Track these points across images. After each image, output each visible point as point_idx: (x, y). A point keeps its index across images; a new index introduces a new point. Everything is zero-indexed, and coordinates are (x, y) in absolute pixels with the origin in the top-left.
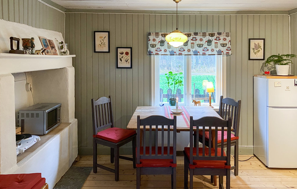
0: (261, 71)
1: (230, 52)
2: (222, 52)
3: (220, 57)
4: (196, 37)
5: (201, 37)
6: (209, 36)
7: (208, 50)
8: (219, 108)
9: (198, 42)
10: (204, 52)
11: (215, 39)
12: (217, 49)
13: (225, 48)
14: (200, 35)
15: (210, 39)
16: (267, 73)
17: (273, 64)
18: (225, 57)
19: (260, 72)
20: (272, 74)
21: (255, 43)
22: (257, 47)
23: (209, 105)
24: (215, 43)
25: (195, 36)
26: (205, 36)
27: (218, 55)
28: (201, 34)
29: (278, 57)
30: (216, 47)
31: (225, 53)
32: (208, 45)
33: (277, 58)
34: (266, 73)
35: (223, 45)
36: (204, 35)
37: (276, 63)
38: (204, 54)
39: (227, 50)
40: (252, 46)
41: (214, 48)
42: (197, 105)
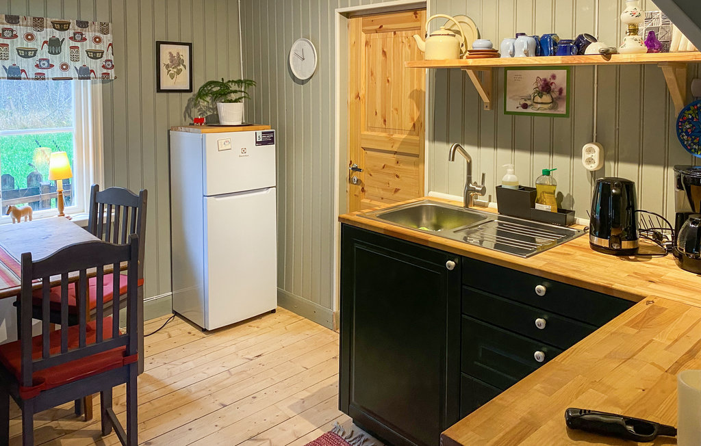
0: (185, 117)
1: (112, 73)
2: (92, 71)
3: (86, 86)
4: (14, 27)
5: (30, 30)
6: (54, 28)
7: (52, 66)
8: (88, 218)
9: (20, 42)
10: (40, 71)
11: (71, 38)
12: (79, 65)
13: (99, 62)
14: (25, 23)
15: (57, 36)
16: (198, 122)
17: (210, 102)
18: (99, 85)
19: (183, 118)
20: (211, 123)
21: (170, 53)
22: (176, 61)
23: (58, 213)
24: (71, 48)
25: (8, 26)
26: (42, 27)
27: (80, 78)
28: (30, 21)
29: (222, 84)
30: (75, 58)
31: (99, 75)
32: (51, 53)
33: (219, 88)
34: (197, 120)
35: (94, 55)
36: (38, 24)
37: (216, 98)
38: (40, 77)
39: (103, 66)
40: (165, 59)
41: (67, 60)
42: (22, 218)
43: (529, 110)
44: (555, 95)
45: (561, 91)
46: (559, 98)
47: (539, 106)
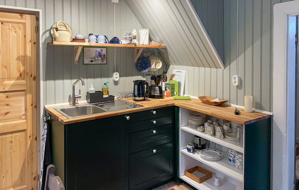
43: (93, 63)
44: (103, 57)
45: (104, 55)
46: (104, 58)
47: (97, 61)
